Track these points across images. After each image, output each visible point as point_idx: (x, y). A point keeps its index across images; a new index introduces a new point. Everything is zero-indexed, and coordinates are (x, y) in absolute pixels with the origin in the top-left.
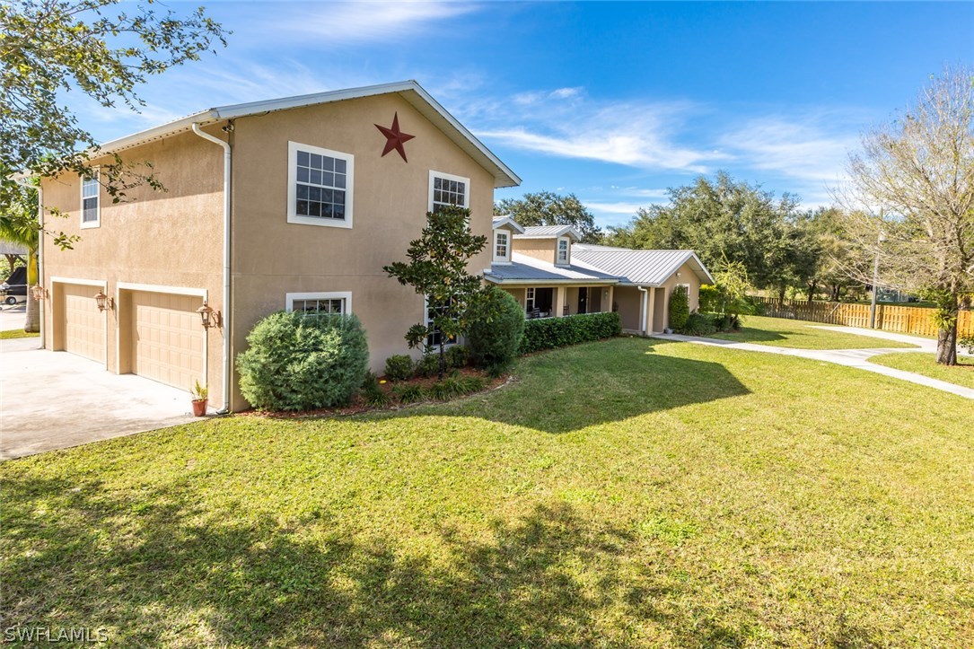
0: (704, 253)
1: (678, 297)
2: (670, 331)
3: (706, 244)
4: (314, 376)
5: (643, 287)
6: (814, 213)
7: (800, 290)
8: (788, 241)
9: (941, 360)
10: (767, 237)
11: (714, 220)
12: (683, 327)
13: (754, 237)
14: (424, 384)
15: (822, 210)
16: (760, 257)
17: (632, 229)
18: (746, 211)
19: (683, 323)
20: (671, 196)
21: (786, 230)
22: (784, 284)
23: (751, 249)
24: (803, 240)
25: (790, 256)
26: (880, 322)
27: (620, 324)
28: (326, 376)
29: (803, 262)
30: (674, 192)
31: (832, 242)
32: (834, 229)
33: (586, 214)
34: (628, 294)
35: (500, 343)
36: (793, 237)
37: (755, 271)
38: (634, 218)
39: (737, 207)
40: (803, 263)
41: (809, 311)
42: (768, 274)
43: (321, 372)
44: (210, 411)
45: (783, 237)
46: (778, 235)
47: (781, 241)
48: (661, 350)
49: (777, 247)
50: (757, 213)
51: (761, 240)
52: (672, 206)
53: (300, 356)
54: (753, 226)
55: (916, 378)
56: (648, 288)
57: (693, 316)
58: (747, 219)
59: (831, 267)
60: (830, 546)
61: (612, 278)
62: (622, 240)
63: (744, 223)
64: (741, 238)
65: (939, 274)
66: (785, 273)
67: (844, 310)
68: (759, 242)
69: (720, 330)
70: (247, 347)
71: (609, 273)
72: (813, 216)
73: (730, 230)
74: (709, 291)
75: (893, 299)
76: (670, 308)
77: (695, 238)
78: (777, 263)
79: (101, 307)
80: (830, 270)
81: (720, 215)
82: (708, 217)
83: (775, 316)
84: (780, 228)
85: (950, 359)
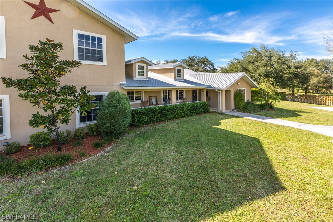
0: (256, 75)
1: (239, 95)
2: (236, 110)
3: (256, 72)
5: (218, 90)
6: (304, 60)
7: (300, 89)
8: (294, 70)
10: (284, 68)
11: (259, 62)
12: (242, 109)
13: (279, 69)
15: (308, 59)
16: (282, 76)
17: (227, 68)
18: (273, 59)
19: (242, 107)
20: (242, 55)
21: (293, 65)
22: (294, 87)
24: (302, 69)
25: (296, 76)
29: (303, 78)
30: (243, 54)
31: (314, 71)
32: (314, 66)
33: (211, 63)
34: (212, 93)
36: (297, 68)
37: (279, 82)
38: (228, 63)
39: (270, 57)
42: (286, 83)
45: (292, 68)
46: (290, 67)
47: (291, 70)
48: (224, 124)
49: (290, 72)
50: (279, 59)
51: (282, 70)
52: (243, 59)
54: (278, 64)
56: (222, 91)
57: (248, 103)
58: (275, 61)
61: (205, 86)
63: (273, 63)
64: (272, 69)
66: (295, 83)
68: (281, 71)
69: (263, 110)
71: (204, 84)
72: (304, 62)
73: (267, 66)
74: (256, 91)
76: (235, 99)
77: (252, 69)
78: (290, 79)
80: (314, 82)
81: (262, 60)
82: (257, 61)
84: (291, 64)
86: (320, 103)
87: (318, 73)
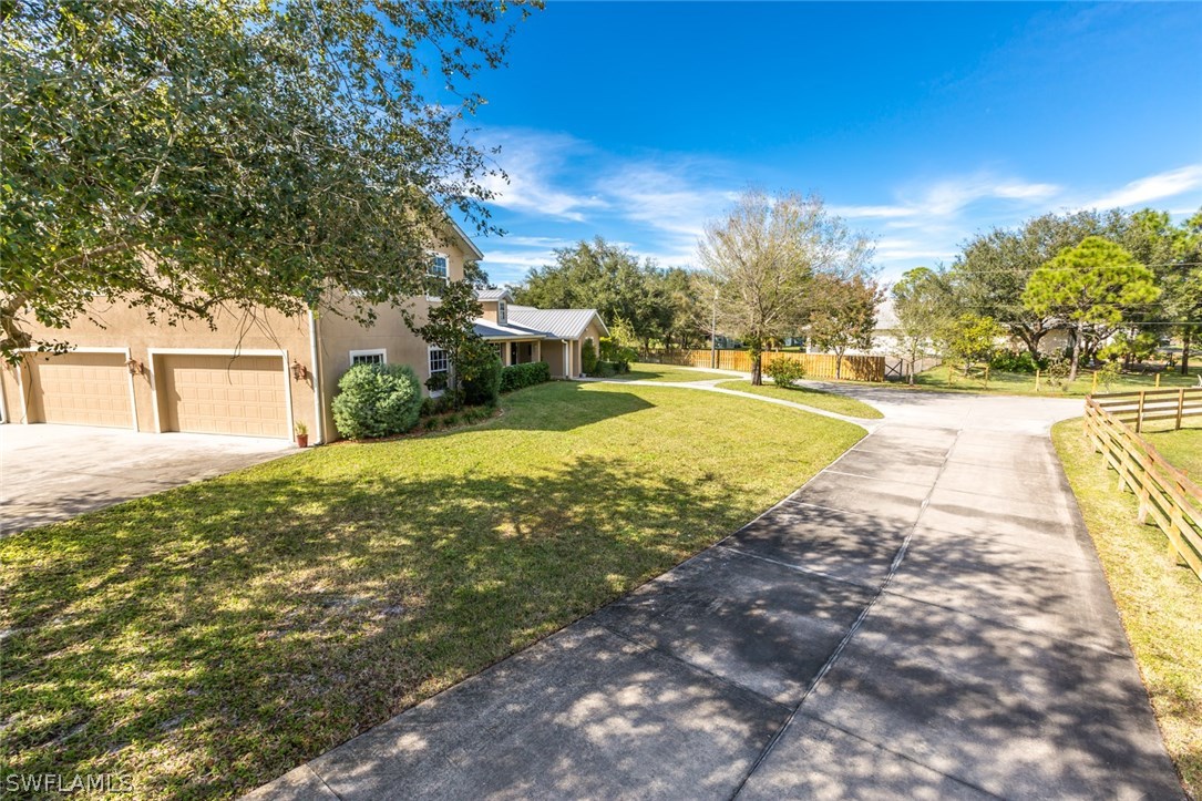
1: (587, 348)
2: (584, 375)
4: (397, 408)
5: (565, 340)
7: (658, 340)
8: (653, 299)
9: (754, 383)
10: (637, 296)
11: (597, 281)
13: (629, 296)
14: (440, 418)
15: (671, 269)
16: (633, 312)
17: (527, 287)
18: (620, 273)
19: (593, 370)
20: (557, 256)
21: (651, 290)
22: (649, 335)
23: (626, 305)
24: (663, 298)
25: (655, 312)
26: (717, 363)
27: (550, 370)
28: (403, 409)
30: (558, 253)
31: (681, 298)
32: (681, 288)
34: (553, 345)
35: (490, 385)
37: (632, 325)
38: (527, 277)
39: (613, 269)
40: (664, 316)
41: (669, 356)
43: (399, 406)
44: (311, 442)
45: (649, 296)
46: (646, 294)
47: (648, 299)
48: (586, 387)
49: (645, 304)
50: (628, 275)
51: (633, 298)
52: (559, 266)
53: (383, 395)
54: (626, 286)
55: (741, 394)
56: (568, 341)
57: (598, 362)
58: (621, 279)
59: (680, 321)
60: (712, 456)
61: (541, 333)
62: (520, 298)
63: (619, 284)
64: (618, 297)
65: (751, 325)
66: (651, 327)
67: (696, 356)
68: (632, 300)
70: (340, 391)
71: (536, 329)
73: (609, 289)
74: (606, 342)
75: (723, 344)
76: (583, 357)
78: (646, 318)
79: (133, 372)
81: (601, 276)
82: (592, 278)
83: (646, 362)
84: (647, 288)
85: (758, 382)
86: (686, 364)
87: (687, 304)
